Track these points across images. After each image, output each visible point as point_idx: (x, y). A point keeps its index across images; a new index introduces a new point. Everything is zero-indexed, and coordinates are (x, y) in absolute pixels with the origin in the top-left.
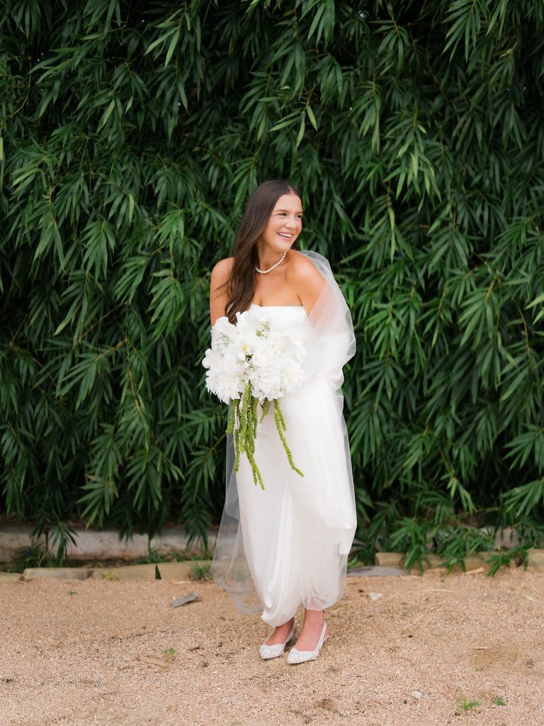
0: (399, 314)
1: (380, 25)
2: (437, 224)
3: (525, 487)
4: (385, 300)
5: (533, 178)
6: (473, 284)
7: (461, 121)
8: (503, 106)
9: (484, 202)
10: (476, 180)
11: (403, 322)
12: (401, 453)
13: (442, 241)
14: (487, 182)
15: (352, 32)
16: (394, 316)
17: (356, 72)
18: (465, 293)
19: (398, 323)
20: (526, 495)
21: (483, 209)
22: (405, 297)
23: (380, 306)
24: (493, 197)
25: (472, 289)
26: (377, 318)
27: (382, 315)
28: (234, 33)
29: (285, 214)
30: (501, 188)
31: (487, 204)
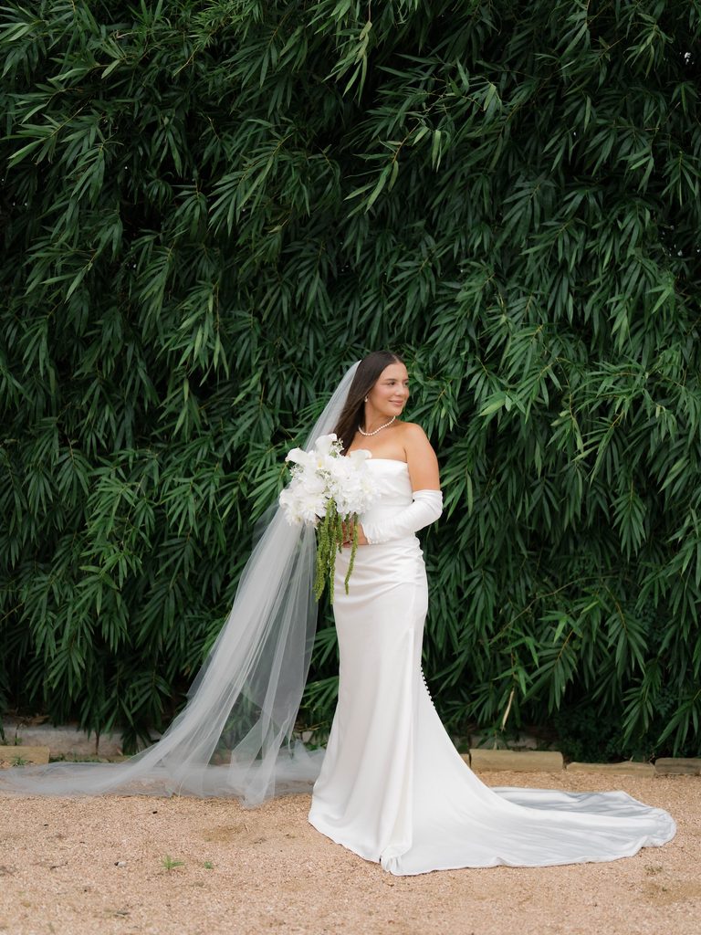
0: (199, 489)
1: (182, 190)
2: (241, 396)
3: (325, 682)
4: (188, 474)
5: (347, 354)
6: (274, 459)
7: (270, 291)
8: (309, 277)
9: (297, 375)
10: (289, 353)
11: (203, 496)
12: (199, 637)
13: (247, 414)
14: (299, 355)
15: (155, 192)
16: (193, 490)
17: (158, 237)
18: (264, 467)
19: (198, 498)
20: (325, 690)
21: (294, 381)
22: (208, 472)
23: (182, 480)
24: (306, 371)
25: (271, 464)
26: (176, 492)
27: (183, 488)
28: (31, 187)
29: (393, 382)
30: (314, 362)
31: (299, 378)
